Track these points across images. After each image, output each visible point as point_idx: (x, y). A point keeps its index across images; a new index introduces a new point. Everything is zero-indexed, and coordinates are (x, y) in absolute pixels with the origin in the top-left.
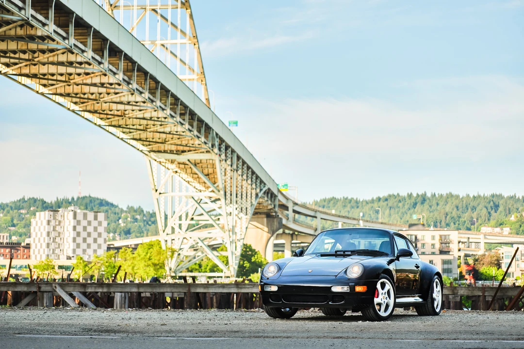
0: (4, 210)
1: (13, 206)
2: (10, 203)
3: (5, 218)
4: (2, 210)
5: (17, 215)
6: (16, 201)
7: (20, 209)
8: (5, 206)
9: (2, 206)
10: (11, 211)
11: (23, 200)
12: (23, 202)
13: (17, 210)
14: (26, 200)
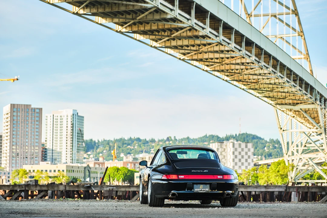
0: (194, 142)
1: (200, 140)
8: (195, 140)
10: (199, 143)
12: (206, 138)
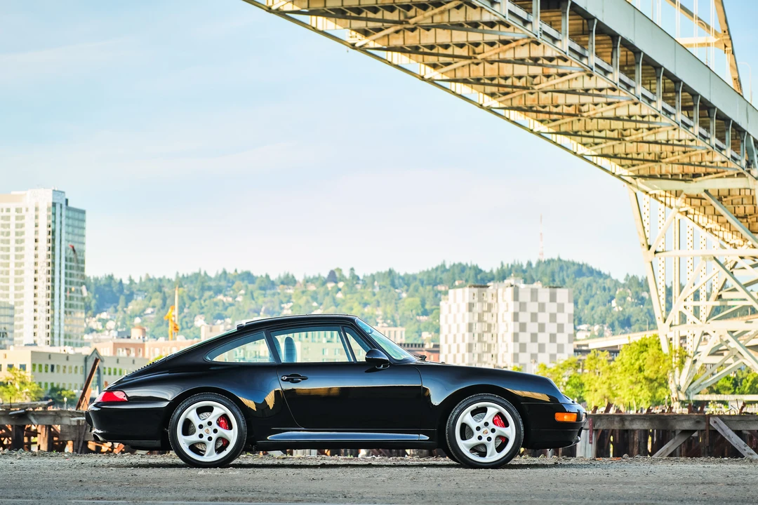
0: (408, 285)
1: (425, 278)
2: (420, 273)
3: (411, 299)
4: (406, 287)
5: (432, 294)
7: (436, 284)
8: (411, 279)
9: (406, 279)
10: (421, 289)
11: (442, 268)
12: (443, 272)
13: (430, 287)
14: (447, 267)
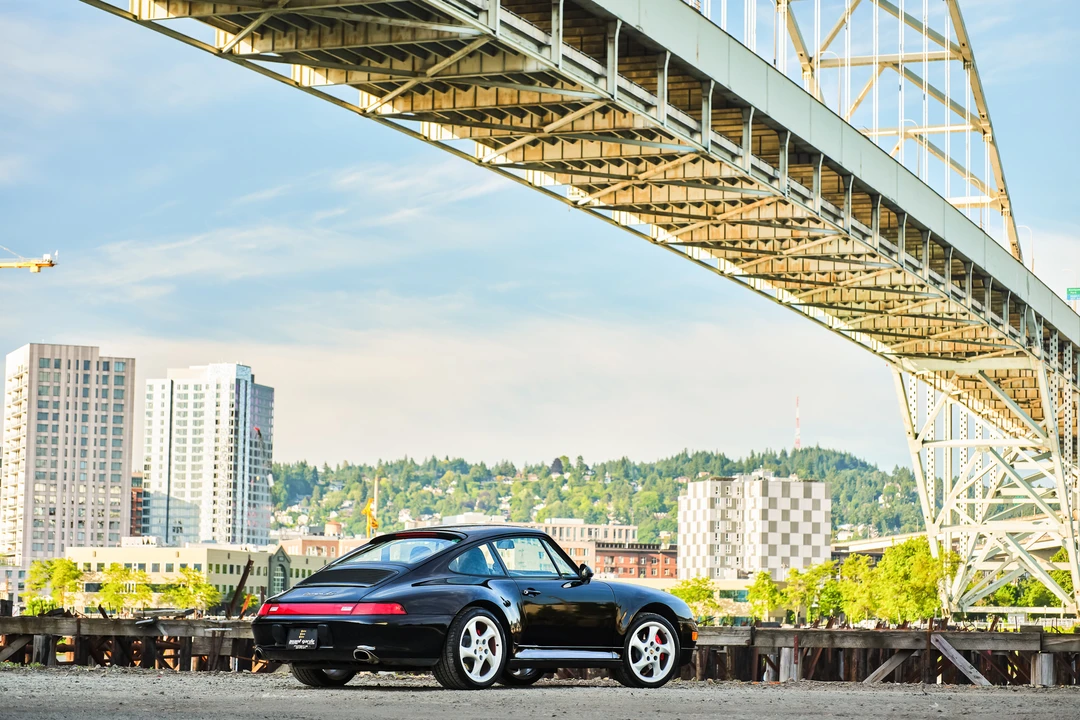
0: (645, 477)
1: (664, 469)
2: (658, 463)
3: (647, 493)
4: (641, 479)
5: (671, 487)
6: (669, 458)
7: (677, 477)
8: (648, 469)
9: (643, 469)
10: (659, 481)
11: (684, 458)
12: (684, 462)
13: (671, 478)
14: (690, 457)
